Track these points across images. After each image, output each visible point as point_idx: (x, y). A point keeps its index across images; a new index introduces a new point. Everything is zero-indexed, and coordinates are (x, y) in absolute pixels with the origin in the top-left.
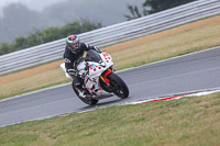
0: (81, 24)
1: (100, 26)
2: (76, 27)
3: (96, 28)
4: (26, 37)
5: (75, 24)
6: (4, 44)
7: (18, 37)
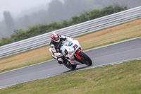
0: (114, 8)
1: (126, 8)
2: (110, 9)
3: (123, 10)
4: (78, 16)
5: (110, 7)
6: (65, 21)
7: (73, 16)
